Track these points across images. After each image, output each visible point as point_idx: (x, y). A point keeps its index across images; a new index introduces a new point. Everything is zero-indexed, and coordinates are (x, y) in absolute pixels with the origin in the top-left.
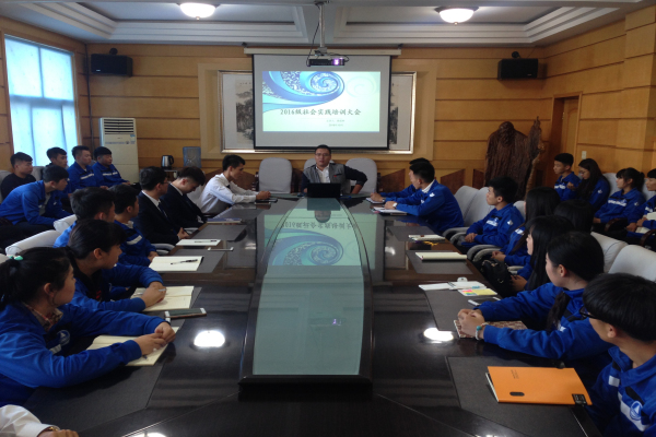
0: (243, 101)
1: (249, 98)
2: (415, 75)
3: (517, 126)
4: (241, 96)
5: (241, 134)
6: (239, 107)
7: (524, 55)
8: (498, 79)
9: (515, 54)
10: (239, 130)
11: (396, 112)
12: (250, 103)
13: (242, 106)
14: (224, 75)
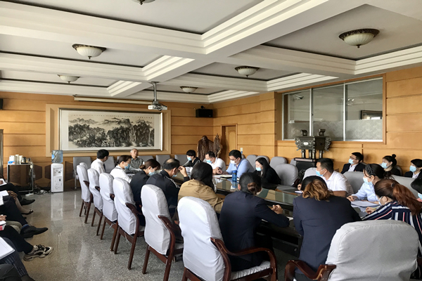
1: (76, 123)
3: (209, 138)
4: (71, 122)
5: (71, 142)
6: (70, 128)
7: (206, 108)
8: (197, 117)
9: (202, 107)
10: (70, 140)
11: (153, 131)
12: (76, 126)
13: (72, 127)
14: (62, 111)
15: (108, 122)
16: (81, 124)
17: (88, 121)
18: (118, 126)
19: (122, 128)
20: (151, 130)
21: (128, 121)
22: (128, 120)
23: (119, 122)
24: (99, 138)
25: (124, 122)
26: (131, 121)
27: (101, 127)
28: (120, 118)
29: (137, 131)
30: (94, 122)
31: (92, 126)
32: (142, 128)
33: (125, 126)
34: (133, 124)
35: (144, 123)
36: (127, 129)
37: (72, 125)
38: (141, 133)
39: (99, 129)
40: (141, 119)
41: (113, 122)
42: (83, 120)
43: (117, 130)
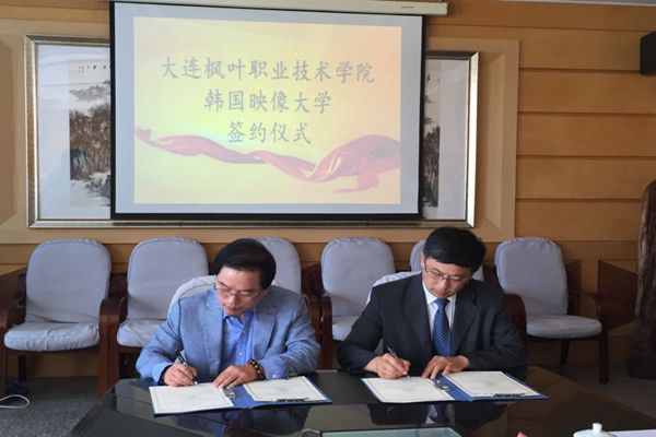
0: (85, 107)
1: (103, 101)
2: (475, 58)
4: (81, 95)
5: (81, 183)
6: (76, 121)
10: (75, 173)
13: (85, 118)
14: (40, 47)
37: (86, 110)
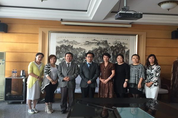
1: (62, 44)
2: (137, 36)
4: (58, 43)
6: (57, 48)
11: (128, 51)
12: (62, 46)
13: (59, 47)
14: (51, 33)
15: (88, 43)
16: (66, 44)
17: (72, 42)
18: (97, 47)
19: (100, 48)
20: (126, 50)
21: (105, 43)
22: (106, 41)
23: (98, 44)
24: (80, 57)
25: (103, 43)
26: (108, 42)
27: (82, 47)
28: (99, 40)
29: (114, 51)
30: (76, 43)
31: (75, 47)
32: (118, 48)
33: (103, 47)
34: (111, 45)
35: (120, 44)
36: (105, 49)
37: (59, 45)
38: (117, 53)
39: (80, 49)
40: (118, 41)
41: (93, 43)
42: (67, 41)
43: (96, 50)
